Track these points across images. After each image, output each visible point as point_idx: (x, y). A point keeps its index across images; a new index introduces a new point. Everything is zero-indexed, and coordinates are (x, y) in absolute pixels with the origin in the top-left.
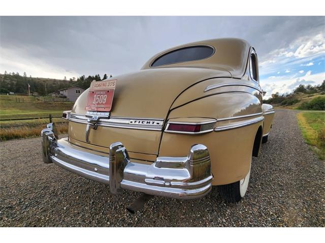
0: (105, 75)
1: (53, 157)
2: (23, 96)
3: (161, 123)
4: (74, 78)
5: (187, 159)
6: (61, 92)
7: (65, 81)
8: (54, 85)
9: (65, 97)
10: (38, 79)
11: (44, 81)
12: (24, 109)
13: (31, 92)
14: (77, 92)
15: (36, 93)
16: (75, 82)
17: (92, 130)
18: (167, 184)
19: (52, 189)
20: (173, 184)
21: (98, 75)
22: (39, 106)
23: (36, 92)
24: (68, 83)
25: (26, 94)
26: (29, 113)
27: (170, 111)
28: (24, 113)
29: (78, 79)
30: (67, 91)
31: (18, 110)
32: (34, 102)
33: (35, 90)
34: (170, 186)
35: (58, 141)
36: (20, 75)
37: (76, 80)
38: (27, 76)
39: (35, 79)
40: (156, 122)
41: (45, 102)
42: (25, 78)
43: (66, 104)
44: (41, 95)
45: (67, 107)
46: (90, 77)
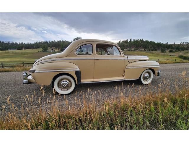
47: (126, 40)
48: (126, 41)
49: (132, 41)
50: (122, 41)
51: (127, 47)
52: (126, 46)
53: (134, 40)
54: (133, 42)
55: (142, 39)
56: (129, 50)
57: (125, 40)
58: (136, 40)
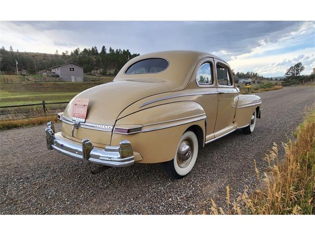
0: (104, 47)
1: (53, 146)
2: (11, 76)
3: (112, 127)
4: (67, 51)
5: (119, 147)
6: (53, 71)
7: (56, 56)
8: (45, 61)
9: (58, 76)
10: (26, 54)
11: (33, 56)
12: (14, 92)
13: (19, 70)
14: (71, 70)
15: (25, 71)
16: (69, 57)
17: (75, 130)
18: (110, 160)
19: (52, 168)
20: (112, 159)
21: (95, 47)
22: (30, 88)
23: (25, 69)
24: (60, 58)
25: (13, 73)
26: (20, 96)
27: (116, 121)
28: (14, 97)
29: (72, 53)
30: (59, 68)
31: (7, 93)
32: (24, 83)
33: (23, 67)
34: (111, 161)
35: (55, 134)
36: (6, 49)
37: (69, 54)
38: (14, 51)
39: (23, 53)
40: (109, 127)
41: (36, 83)
42: (12, 53)
43: (59, 85)
44: (31, 74)
45: (60, 88)
46: (85, 50)
47: (93, 49)
48: (94, 52)
49: (108, 52)
50: (81, 50)
51: (98, 65)
52: (95, 63)
53: (111, 50)
54: (108, 54)
55: (128, 50)
56: (104, 74)
57: (89, 48)
58: (115, 51)
